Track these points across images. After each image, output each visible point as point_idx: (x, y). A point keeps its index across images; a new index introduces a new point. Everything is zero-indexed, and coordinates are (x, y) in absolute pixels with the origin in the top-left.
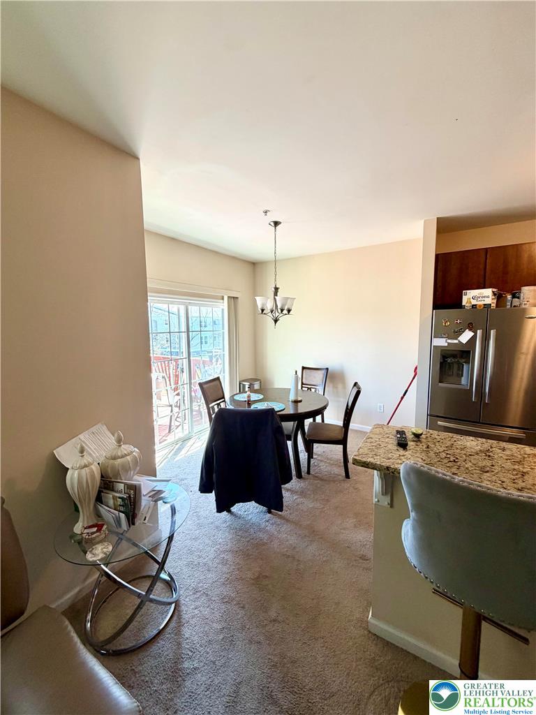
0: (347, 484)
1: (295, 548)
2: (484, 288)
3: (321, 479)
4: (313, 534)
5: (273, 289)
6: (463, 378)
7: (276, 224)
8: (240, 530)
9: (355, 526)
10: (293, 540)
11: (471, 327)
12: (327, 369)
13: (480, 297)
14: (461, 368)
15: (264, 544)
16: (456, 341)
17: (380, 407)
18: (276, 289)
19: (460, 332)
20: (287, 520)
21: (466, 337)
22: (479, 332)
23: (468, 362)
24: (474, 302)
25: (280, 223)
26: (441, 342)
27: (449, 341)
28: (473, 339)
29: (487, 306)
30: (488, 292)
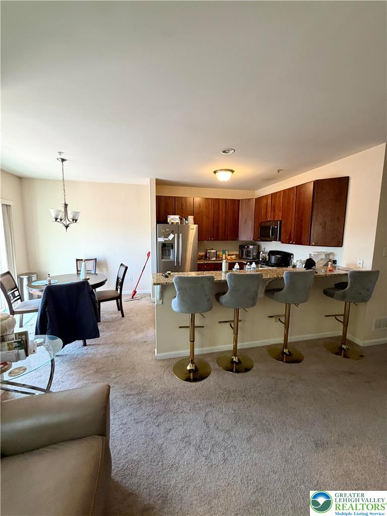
0: (124, 320)
1: (110, 352)
2: (175, 215)
3: (109, 322)
4: (116, 344)
5: (64, 205)
6: (171, 257)
7: (63, 160)
8: (71, 360)
9: (136, 333)
10: (107, 350)
11: (173, 232)
12: (96, 259)
13: (174, 219)
14: (170, 252)
15: (91, 359)
16: (167, 239)
17: (130, 278)
18: (66, 205)
19: (169, 235)
20: (99, 345)
21: (171, 237)
22: (176, 235)
23: (172, 249)
24: (172, 221)
25: (66, 160)
26: (161, 240)
27: (165, 239)
28: (174, 238)
29: (177, 223)
30: (177, 217)
